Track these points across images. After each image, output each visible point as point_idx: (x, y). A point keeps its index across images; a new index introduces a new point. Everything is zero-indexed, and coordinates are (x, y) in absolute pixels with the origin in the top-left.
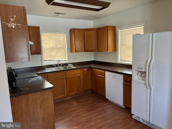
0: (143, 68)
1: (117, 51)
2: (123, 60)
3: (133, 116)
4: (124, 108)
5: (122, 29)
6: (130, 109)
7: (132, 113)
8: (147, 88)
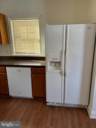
0: (58, 59)
1: (10, 43)
2: (19, 52)
3: (48, 104)
4: (33, 98)
5: (15, 20)
6: (45, 98)
7: (47, 101)
8: (62, 76)
